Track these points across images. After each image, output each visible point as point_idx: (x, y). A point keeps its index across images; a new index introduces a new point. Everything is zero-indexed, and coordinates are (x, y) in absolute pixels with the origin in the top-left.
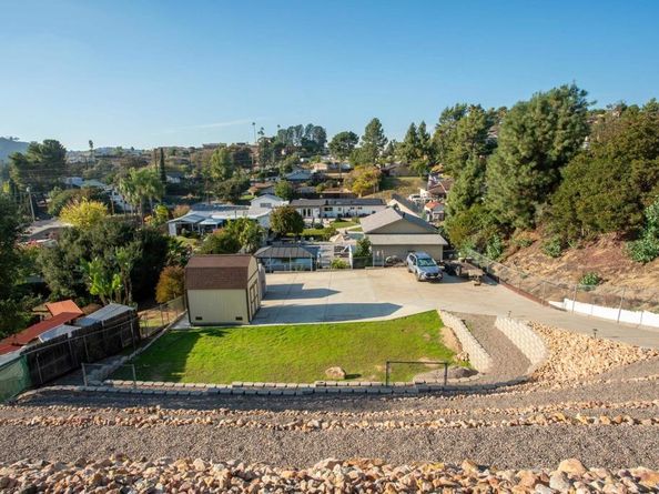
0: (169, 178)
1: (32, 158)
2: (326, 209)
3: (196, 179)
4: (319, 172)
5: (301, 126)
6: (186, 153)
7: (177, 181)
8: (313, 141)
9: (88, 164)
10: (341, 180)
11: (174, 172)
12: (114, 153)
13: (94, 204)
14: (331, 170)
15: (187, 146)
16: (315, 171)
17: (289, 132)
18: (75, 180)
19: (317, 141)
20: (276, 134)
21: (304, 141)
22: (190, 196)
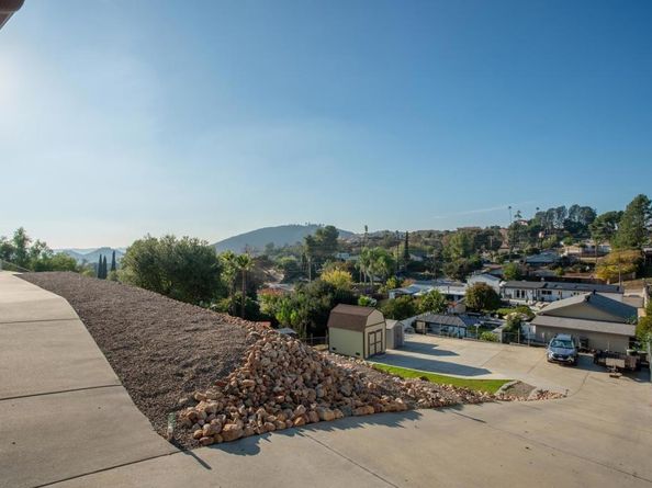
0: (412, 257)
1: (318, 238)
2: (544, 292)
3: (437, 258)
4: (570, 255)
5: (563, 208)
6: (441, 236)
7: (420, 259)
8: (579, 223)
9: (362, 244)
10: (592, 265)
11: (420, 252)
12: (382, 236)
13: (343, 273)
14: (586, 253)
15: (442, 230)
16: (565, 254)
17: (550, 214)
18: (344, 255)
19: (583, 222)
20: (533, 217)
21: (567, 223)
22: (427, 272)
